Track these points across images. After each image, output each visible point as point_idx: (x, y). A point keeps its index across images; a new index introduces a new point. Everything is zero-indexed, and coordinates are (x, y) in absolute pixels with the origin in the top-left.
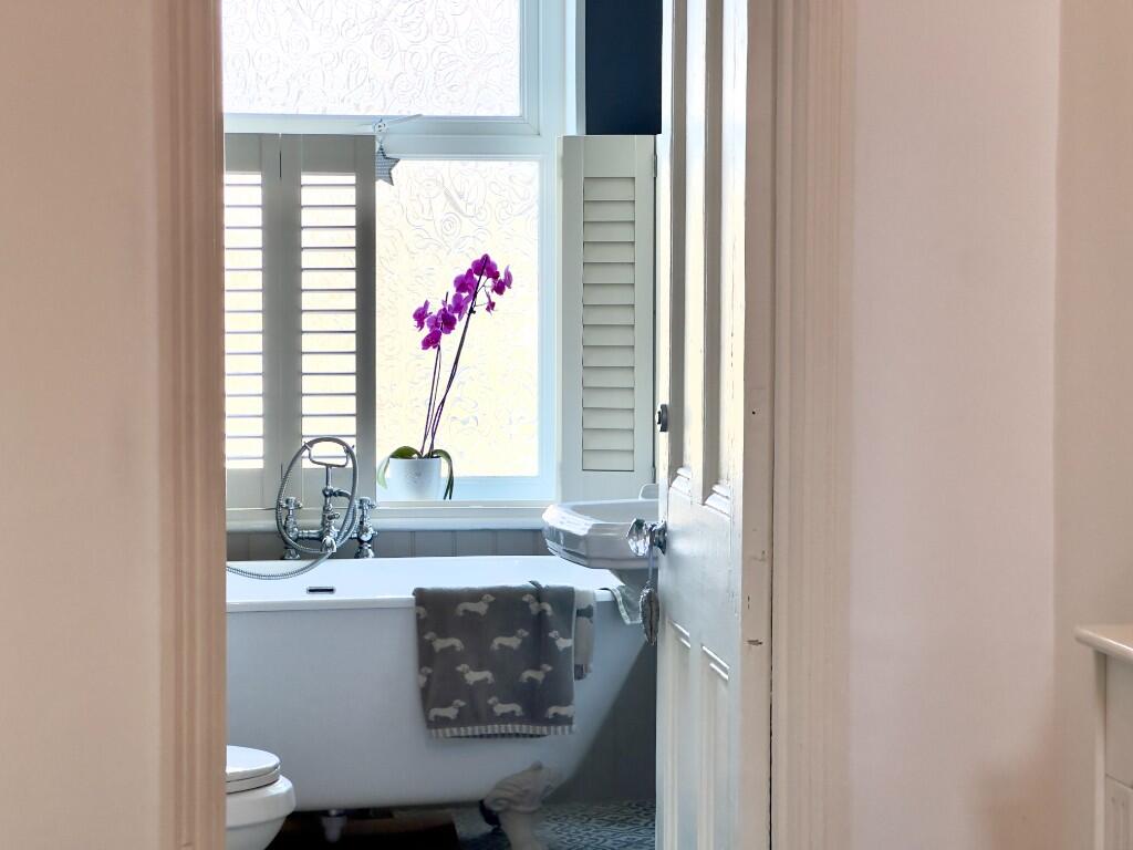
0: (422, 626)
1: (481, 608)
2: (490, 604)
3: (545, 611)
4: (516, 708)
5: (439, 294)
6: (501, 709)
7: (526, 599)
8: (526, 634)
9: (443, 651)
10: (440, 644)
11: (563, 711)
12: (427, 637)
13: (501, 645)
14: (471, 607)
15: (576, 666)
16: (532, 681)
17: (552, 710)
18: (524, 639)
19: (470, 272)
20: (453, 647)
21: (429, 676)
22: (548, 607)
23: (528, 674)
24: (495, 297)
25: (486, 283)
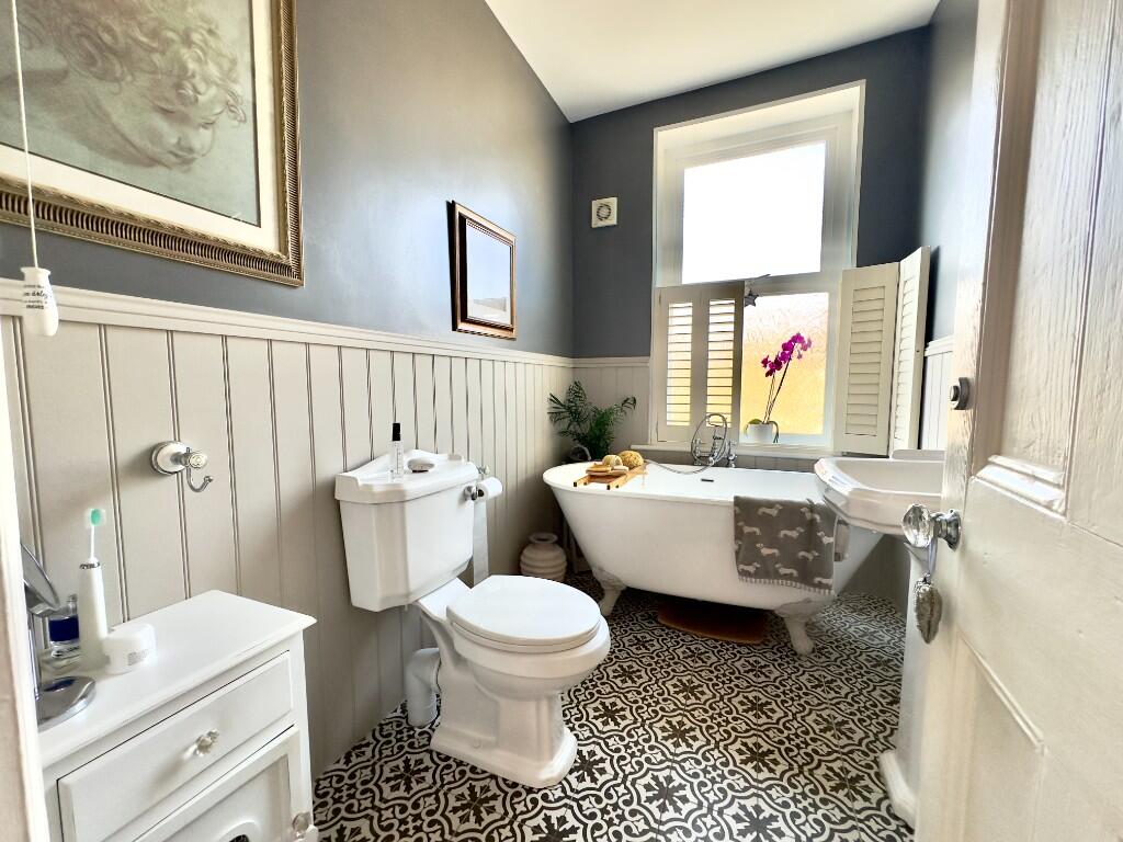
0: (737, 517)
1: (774, 512)
2: (780, 510)
3: (815, 519)
4: (795, 573)
5: (774, 352)
6: (783, 571)
7: (803, 510)
8: (802, 530)
9: (749, 533)
10: (747, 529)
11: (825, 581)
12: (740, 524)
13: (785, 535)
14: (768, 511)
15: (836, 554)
16: (805, 559)
17: (817, 579)
18: (801, 533)
19: (790, 341)
20: (755, 533)
21: (740, 545)
22: (817, 517)
23: (802, 553)
24: (802, 352)
25: (798, 346)
